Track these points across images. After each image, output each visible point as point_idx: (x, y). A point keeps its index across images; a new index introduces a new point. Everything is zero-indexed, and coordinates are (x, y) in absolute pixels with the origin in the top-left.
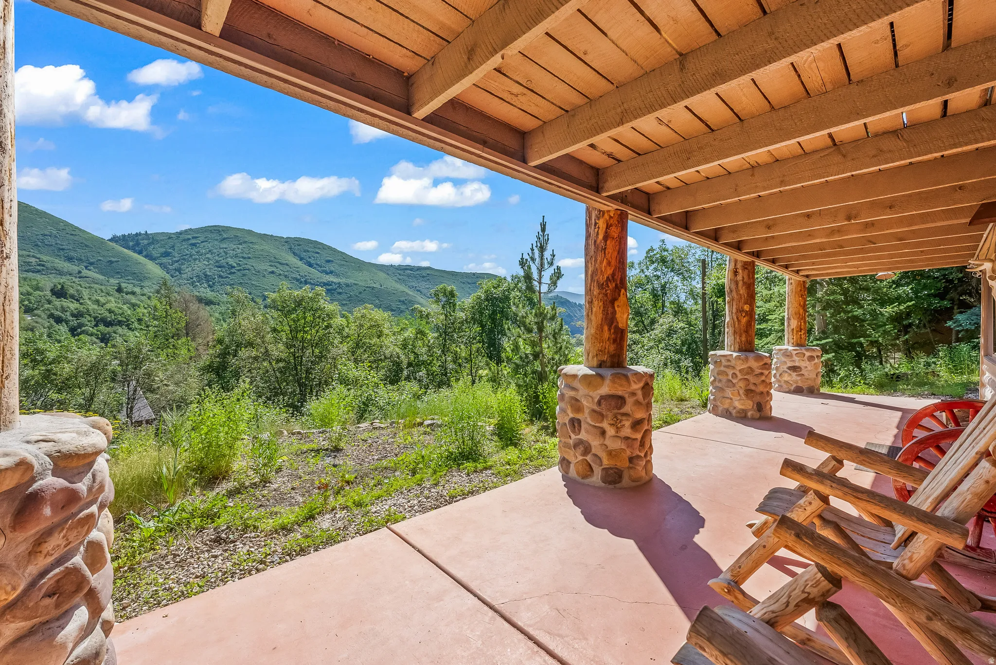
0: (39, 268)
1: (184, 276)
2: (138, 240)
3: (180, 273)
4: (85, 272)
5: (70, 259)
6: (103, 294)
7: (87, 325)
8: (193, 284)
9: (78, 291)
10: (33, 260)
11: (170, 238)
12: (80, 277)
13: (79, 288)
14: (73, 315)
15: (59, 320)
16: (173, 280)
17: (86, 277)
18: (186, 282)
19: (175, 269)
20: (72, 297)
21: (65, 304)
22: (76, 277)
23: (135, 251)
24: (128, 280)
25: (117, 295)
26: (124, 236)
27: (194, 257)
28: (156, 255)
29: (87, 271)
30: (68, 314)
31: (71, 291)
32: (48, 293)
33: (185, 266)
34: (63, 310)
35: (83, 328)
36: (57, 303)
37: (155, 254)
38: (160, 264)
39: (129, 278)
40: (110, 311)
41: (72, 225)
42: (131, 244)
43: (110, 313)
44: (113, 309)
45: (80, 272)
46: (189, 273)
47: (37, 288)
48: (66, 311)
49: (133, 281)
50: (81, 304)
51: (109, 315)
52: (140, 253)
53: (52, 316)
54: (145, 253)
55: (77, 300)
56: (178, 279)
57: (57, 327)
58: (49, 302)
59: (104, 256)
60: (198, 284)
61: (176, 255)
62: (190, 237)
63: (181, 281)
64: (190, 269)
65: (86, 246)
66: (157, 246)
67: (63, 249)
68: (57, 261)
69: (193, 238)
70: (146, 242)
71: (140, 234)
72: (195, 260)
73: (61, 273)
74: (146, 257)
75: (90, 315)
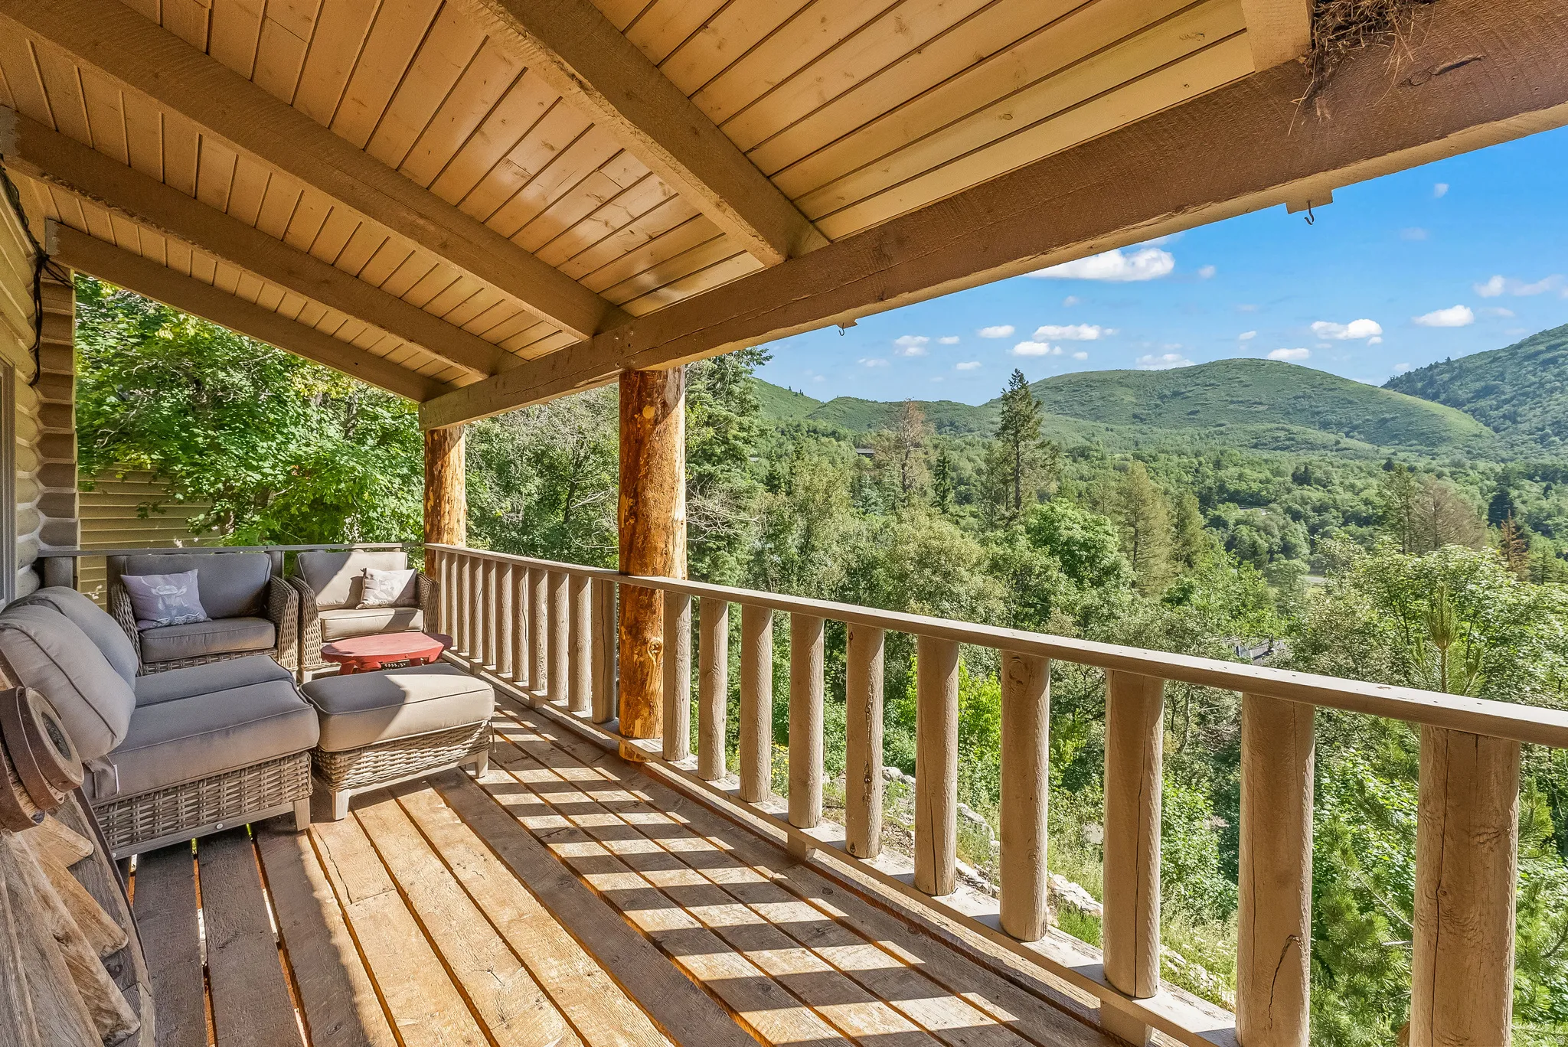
0: (1287, 443)
1: (1524, 427)
2: (1432, 376)
3: (1515, 422)
4: (1346, 442)
5: (1325, 426)
6: (1363, 474)
7: (1332, 524)
8: (1542, 440)
9: (1326, 473)
10: (1281, 434)
11: (1495, 360)
12: (1337, 450)
13: (1330, 468)
14: (1314, 510)
15: (1296, 516)
16: (1498, 437)
17: (1346, 449)
18: (1526, 437)
19: (1504, 417)
20: (1318, 481)
21: (1305, 493)
22: (1331, 451)
23: (1425, 396)
24: (1411, 446)
25: (1384, 475)
26: (1408, 374)
27: (1548, 386)
28: (1465, 396)
29: (1348, 440)
30: (1308, 507)
31: (1319, 474)
32: (1289, 479)
33: (1527, 407)
34: (1304, 502)
35: (1327, 528)
36: (1298, 492)
37: (1463, 394)
38: (1473, 412)
39: (1414, 442)
40: (1367, 502)
41: (1331, 376)
42: (1420, 385)
43: (1366, 505)
44: (1371, 499)
45: (1338, 443)
46: (1535, 420)
47: (1277, 473)
48: (1307, 503)
49: (1419, 447)
50: (1329, 491)
51: (1364, 508)
52: (1434, 397)
53: (1288, 510)
54: (1443, 396)
55: (1325, 486)
56: (1512, 433)
57: (1293, 525)
58: (1289, 491)
59: (1374, 413)
60: (1557, 439)
61: (1508, 389)
62: (1542, 347)
63: (1514, 437)
64: (1538, 411)
65: (1350, 402)
66: (1468, 379)
67: (1318, 413)
68: (1310, 430)
69: (1550, 349)
70: (1446, 377)
71: (1437, 365)
72: (1552, 391)
73: (1312, 447)
74: (1444, 403)
75: (1337, 509)
